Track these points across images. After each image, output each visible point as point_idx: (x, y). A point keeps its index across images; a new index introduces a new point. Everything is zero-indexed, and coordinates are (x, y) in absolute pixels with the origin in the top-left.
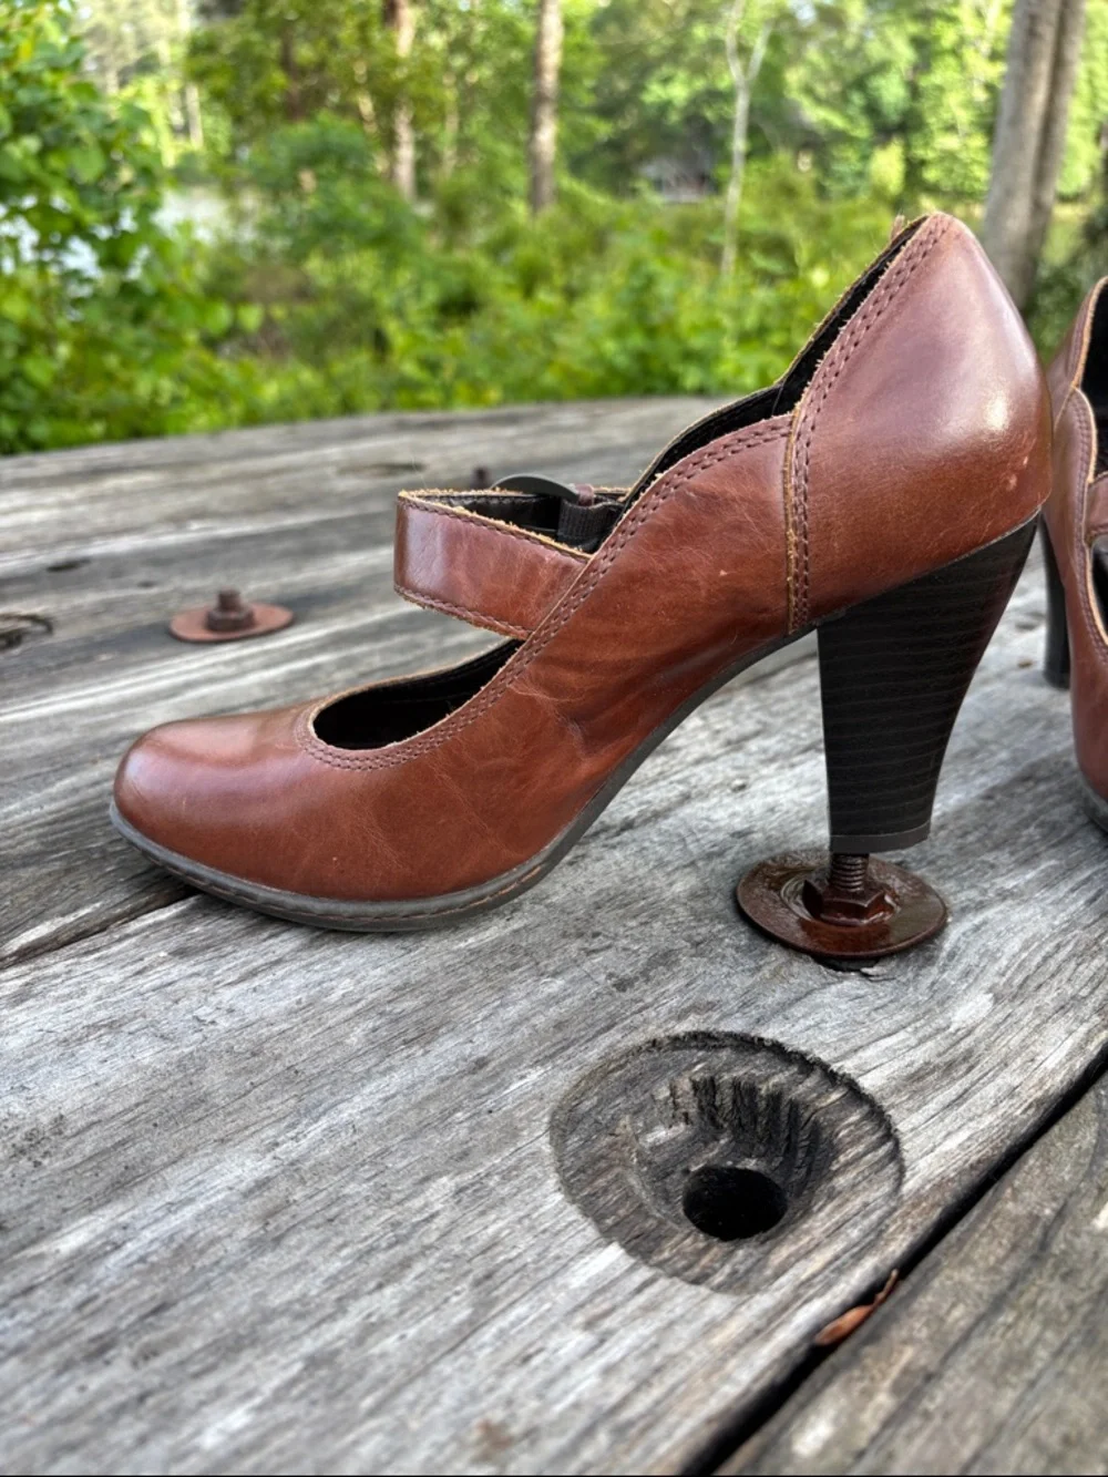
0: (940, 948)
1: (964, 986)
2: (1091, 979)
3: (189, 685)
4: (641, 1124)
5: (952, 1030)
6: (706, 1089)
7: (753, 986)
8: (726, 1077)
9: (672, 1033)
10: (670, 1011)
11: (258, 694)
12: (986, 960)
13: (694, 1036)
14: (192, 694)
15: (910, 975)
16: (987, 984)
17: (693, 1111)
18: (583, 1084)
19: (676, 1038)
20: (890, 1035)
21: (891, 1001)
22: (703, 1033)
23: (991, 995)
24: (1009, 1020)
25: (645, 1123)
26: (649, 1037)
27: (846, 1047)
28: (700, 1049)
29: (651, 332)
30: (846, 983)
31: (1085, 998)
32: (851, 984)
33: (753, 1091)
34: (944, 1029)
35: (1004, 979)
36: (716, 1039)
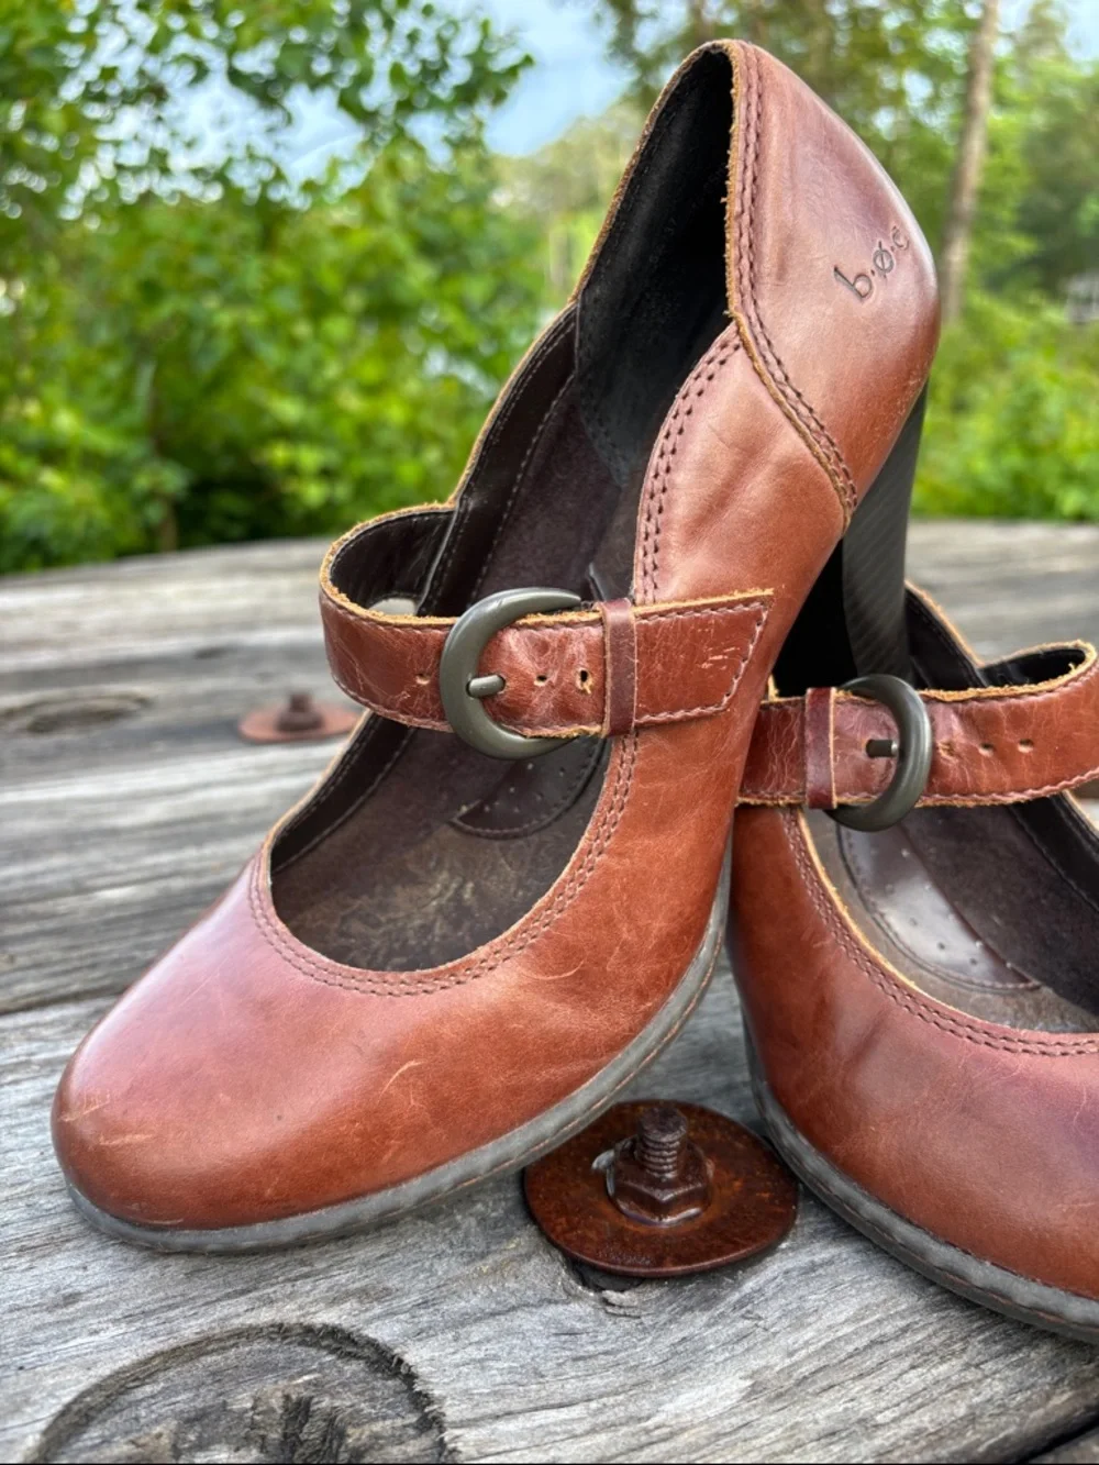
0: (737, 1285)
1: (720, 1358)
2: (916, 1395)
3: (207, 785)
4: (192, 1437)
5: (650, 1424)
6: (299, 1411)
7: (457, 1279)
8: (326, 1403)
9: (307, 1321)
10: (330, 1289)
11: (260, 803)
12: (786, 1322)
13: (333, 1332)
14: (200, 796)
15: (664, 1317)
16: (755, 1363)
17: (275, 1435)
18: (156, 1362)
19: (309, 1330)
20: (561, 1406)
21: (606, 1353)
22: (342, 1331)
23: (749, 1383)
24: (743, 1433)
25: (200, 1437)
26: (278, 1320)
27: (493, 1407)
28: (332, 1352)
29: (1032, 451)
30: (575, 1307)
31: (877, 1426)
32: (581, 1309)
33: (342, 1435)
34: (640, 1420)
35: (788, 1362)
36: (355, 1343)
